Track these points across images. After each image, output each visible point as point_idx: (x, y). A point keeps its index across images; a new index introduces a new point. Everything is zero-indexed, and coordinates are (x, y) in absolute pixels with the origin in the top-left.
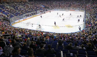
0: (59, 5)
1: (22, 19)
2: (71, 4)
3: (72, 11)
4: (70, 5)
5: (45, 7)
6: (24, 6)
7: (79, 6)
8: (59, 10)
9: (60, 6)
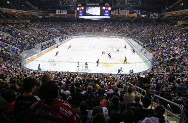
0: (83, 28)
1: (36, 55)
2: (101, 26)
3: (105, 37)
4: (100, 28)
5: (62, 32)
6: (28, 31)
7: (114, 29)
8: (84, 36)
9: (84, 30)
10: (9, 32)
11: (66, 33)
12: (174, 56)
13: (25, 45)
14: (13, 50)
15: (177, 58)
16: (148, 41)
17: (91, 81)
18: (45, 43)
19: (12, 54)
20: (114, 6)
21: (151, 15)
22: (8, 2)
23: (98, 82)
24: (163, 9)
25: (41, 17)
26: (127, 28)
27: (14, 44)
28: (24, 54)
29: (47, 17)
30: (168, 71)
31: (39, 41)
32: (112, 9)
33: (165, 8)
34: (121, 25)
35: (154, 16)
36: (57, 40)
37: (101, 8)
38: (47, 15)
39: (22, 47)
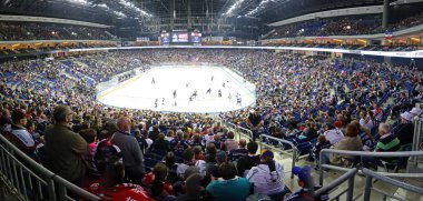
0: (169, 57)
2: (191, 55)
4: (189, 57)
5: (143, 62)
7: (206, 58)
9: (170, 59)
10: (87, 62)
11: (148, 62)
12: (278, 85)
13: (101, 76)
14: (89, 81)
15: (281, 86)
16: (248, 71)
17: (180, 123)
18: (122, 75)
19: (88, 86)
20: (205, 32)
23: (189, 125)
24: (259, 36)
26: (222, 57)
27: (90, 76)
28: (99, 87)
30: (274, 102)
31: (117, 73)
32: (203, 36)
33: (261, 36)
35: (251, 46)
36: (137, 70)
37: (189, 35)
39: (98, 78)
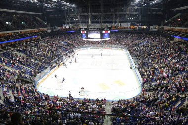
21: (152, 27)
22: (23, 23)
24: (162, 22)
25: (50, 31)
29: (55, 30)
33: (164, 21)
34: (123, 36)
38: (55, 28)
